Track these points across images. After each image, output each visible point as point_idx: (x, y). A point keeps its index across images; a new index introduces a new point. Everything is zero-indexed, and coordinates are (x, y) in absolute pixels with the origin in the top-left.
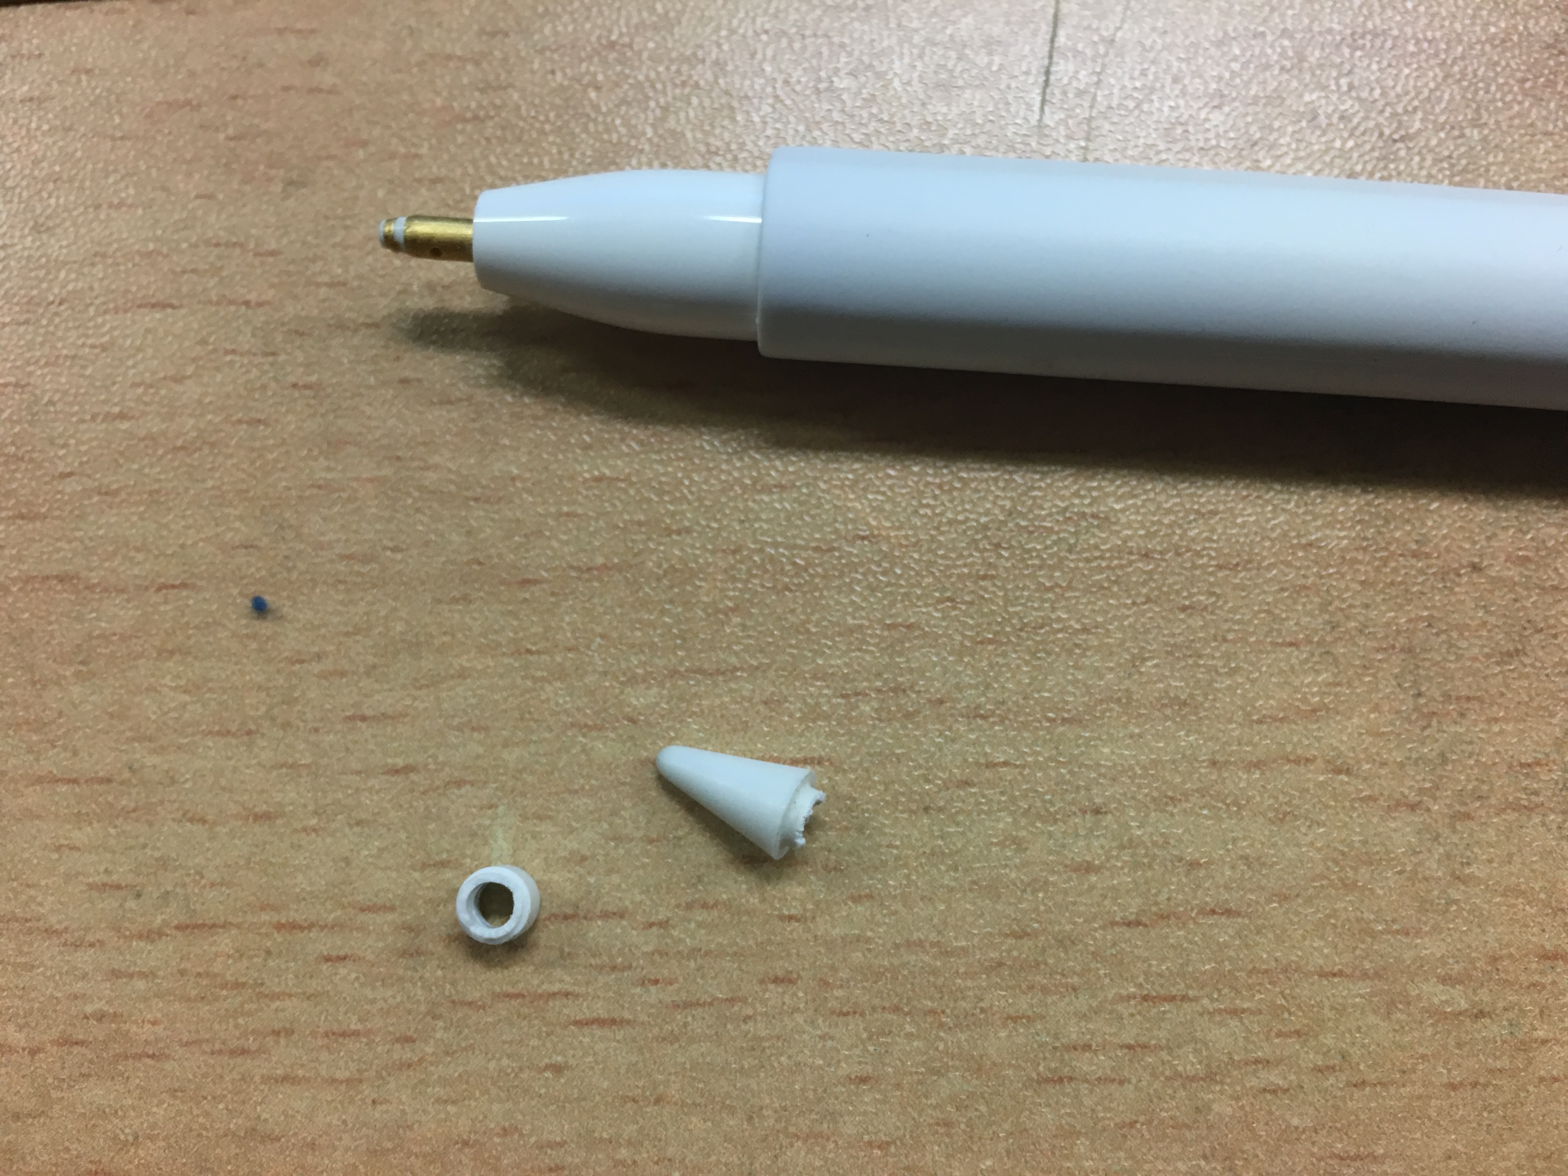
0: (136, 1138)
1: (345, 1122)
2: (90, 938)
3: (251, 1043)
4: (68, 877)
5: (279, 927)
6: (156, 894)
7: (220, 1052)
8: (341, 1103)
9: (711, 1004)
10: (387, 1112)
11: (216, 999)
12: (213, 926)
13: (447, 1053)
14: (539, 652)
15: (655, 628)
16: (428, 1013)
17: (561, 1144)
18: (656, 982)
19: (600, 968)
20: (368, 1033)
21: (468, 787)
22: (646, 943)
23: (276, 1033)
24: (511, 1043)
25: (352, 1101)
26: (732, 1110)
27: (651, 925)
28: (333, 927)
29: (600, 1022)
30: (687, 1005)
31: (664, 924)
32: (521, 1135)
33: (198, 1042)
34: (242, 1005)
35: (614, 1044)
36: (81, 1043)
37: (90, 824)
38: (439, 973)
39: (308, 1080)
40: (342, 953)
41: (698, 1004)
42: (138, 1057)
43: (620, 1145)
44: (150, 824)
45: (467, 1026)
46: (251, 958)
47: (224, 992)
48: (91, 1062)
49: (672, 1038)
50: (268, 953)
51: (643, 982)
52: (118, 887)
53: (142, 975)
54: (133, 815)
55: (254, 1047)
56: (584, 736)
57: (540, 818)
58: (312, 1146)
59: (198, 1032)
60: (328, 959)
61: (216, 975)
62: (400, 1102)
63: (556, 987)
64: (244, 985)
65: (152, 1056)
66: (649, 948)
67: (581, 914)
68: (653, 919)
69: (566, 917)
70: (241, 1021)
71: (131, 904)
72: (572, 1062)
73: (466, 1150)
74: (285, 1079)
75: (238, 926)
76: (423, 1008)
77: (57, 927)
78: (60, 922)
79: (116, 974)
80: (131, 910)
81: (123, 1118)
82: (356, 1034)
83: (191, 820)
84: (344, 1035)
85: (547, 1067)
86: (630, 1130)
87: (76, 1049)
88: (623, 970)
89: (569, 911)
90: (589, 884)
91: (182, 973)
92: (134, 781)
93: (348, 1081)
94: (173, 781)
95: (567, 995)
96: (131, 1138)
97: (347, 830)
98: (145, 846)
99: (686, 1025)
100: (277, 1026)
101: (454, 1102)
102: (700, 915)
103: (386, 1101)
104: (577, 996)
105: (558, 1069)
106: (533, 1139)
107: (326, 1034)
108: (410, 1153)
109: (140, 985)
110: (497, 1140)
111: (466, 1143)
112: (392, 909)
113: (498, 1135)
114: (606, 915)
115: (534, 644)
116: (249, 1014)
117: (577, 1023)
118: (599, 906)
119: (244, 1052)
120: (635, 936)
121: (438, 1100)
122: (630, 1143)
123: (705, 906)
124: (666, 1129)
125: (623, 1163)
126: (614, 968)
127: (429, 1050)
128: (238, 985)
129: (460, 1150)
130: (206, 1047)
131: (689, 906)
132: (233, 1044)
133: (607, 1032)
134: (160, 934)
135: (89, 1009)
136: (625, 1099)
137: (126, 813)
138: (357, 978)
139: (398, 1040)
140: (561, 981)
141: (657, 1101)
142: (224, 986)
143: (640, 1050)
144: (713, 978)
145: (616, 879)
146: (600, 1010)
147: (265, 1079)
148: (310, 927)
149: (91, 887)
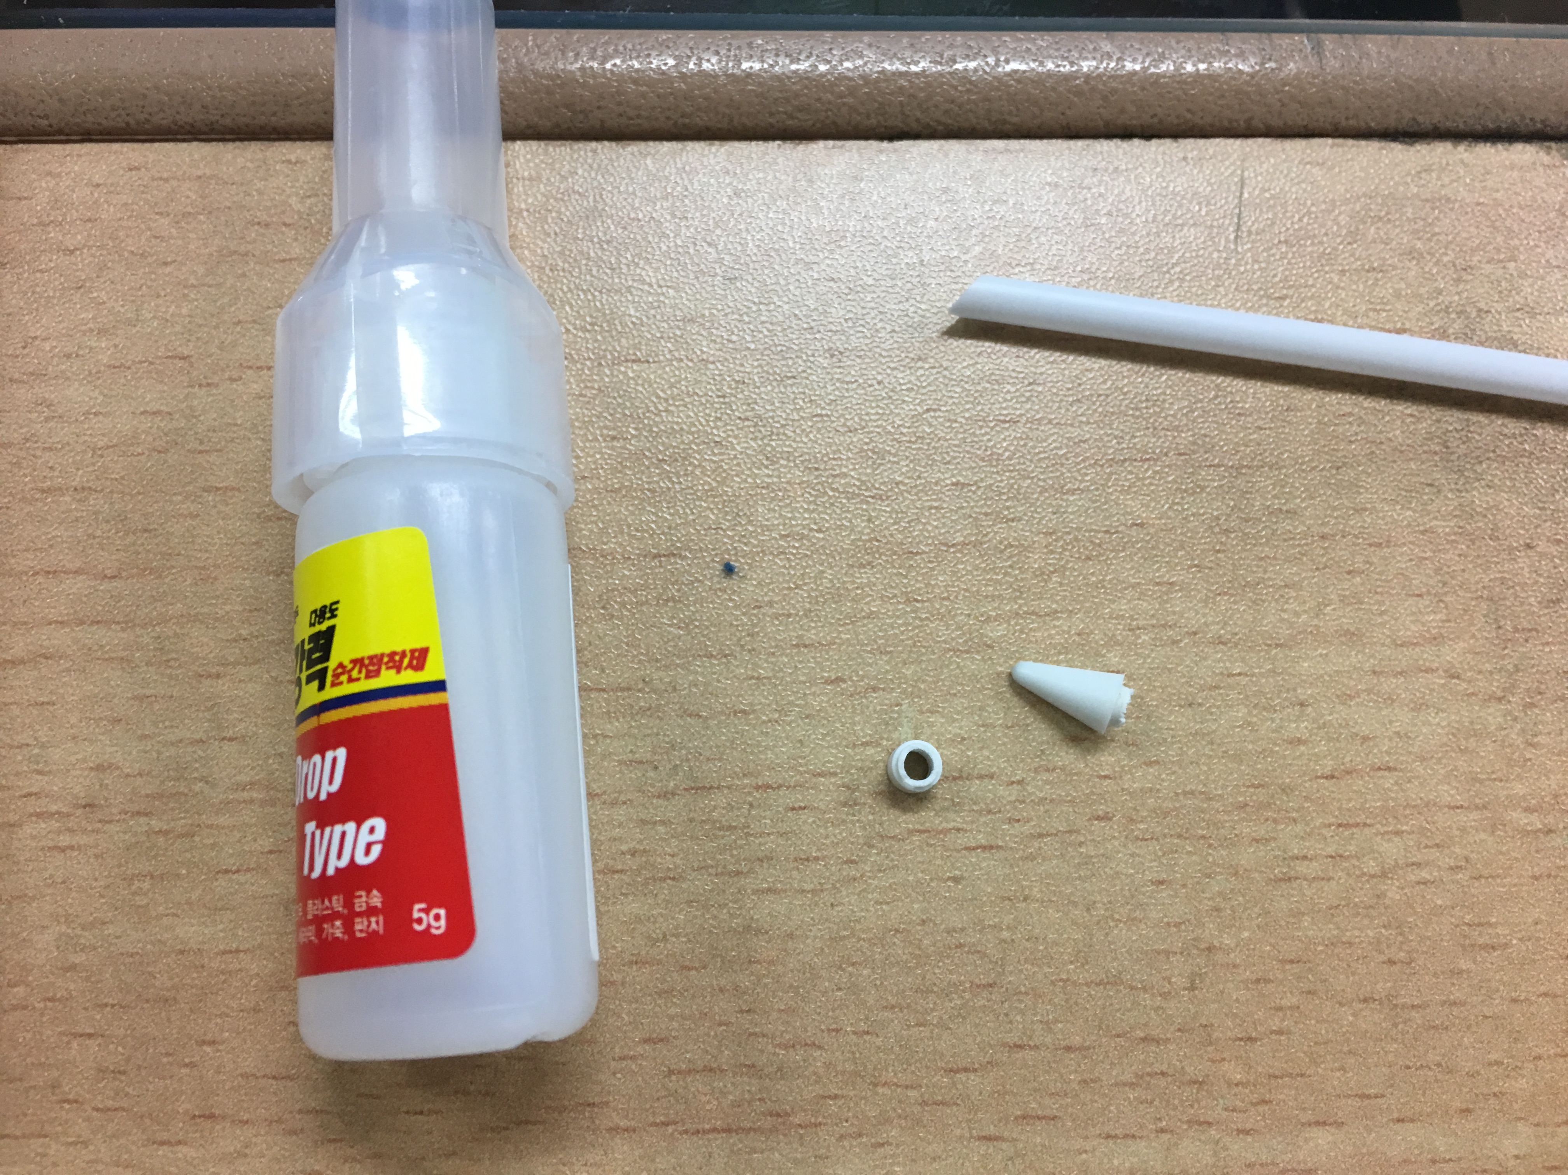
0: (665, 936)
1: (812, 919)
2: (623, 798)
3: (744, 867)
4: (604, 757)
5: (757, 788)
6: (668, 766)
7: (722, 874)
8: (810, 906)
9: (1056, 835)
10: (842, 911)
11: (716, 837)
12: (711, 787)
13: (880, 871)
14: (923, 601)
15: (1001, 585)
16: (865, 844)
17: (963, 929)
18: (1018, 821)
19: (980, 812)
20: (824, 858)
21: (881, 692)
22: (1010, 795)
23: (761, 860)
24: (923, 863)
25: (816, 904)
26: (1075, 904)
27: (1013, 783)
28: (795, 787)
29: (984, 848)
30: (1041, 836)
31: (1020, 782)
32: (935, 924)
33: (706, 867)
34: (735, 841)
35: (992, 862)
36: (622, 871)
37: (618, 720)
38: (871, 817)
39: (785, 891)
40: (802, 805)
41: (1048, 835)
42: (663, 879)
43: (1002, 929)
44: (661, 719)
45: (893, 852)
46: (739, 809)
47: (722, 833)
48: (629, 884)
49: (1031, 858)
50: (751, 805)
51: (1011, 821)
52: (641, 762)
53: (663, 823)
54: (648, 713)
55: (745, 870)
56: (958, 657)
57: (932, 712)
58: (791, 936)
59: (704, 860)
60: (793, 809)
61: (714, 822)
62: (850, 903)
63: (951, 825)
64: (735, 828)
65: (673, 879)
66: (1013, 798)
67: (965, 776)
68: (1013, 779)
69: (955, 779)
70: (735, 852)
71: (651, 774)
72: (966, 875)
73: (898, 935)
74: (769, 890)
75: (729, 787)
76: (861, 841)
77: (598, 791)
78: (599, 787)
79: (643, 822)
80: (652, 778)
81: (655, 923)
82: (817, 859)
83: (690, 715)
84: (807, 860)
85: (949, 878)
86: (1008, 919)
87: (616, 876)
88: (995, 813)
89: (955, 774)
90: (968, 756)
91: (691, 820)
92: (647, 690)
93: (813, 892)
94: (675, 689)
95: (958, 830)
96: (661, 936)
97: (800, 721)
98: (658, 734)
99: (1040, 848)
100: (760, 854)
101: (888, 903)
102: (1045, 776)
103: (841, 904)
104: (966, 831)
105: (956, 880)
106: (943, 926)
107: (796, 860)
108: (859, 939)
109: (661, 829)
110: (919, 928)
111: (897, 931)
112: (835, 774)
113: (918, 924)
114: (981, 777)
115: (920, 595)
116: (741, 847)
117: (967, 849)
118: (976, 772)
119: (738, 873)
120: (1001, 791)
121: (877, 902)
122: (1008, 928)
123: (1048, 770)
124: (1032, 917)
125: (1004, 941)
126: (990, 812)
127: (867, 868)
128: (730, 828)
129: (894, 935)
130: (712, 871)
131: (1036, 771)
132: (732, 868)
133: (987, 854)
134: (673, 794)
135: (624, 848)
136: (1004, 899)
137: (643, 711)
138: (814, 822)
139: (846, 862)
140: (954, 821)
141: (1025, 899)
142: (720, 829)
143: (1011, 866)
144: (1057, 817)
145: (986, 753)
146: (982, 839)
147: (755, 892)
148: (780, 787)
149: (621, 762)
